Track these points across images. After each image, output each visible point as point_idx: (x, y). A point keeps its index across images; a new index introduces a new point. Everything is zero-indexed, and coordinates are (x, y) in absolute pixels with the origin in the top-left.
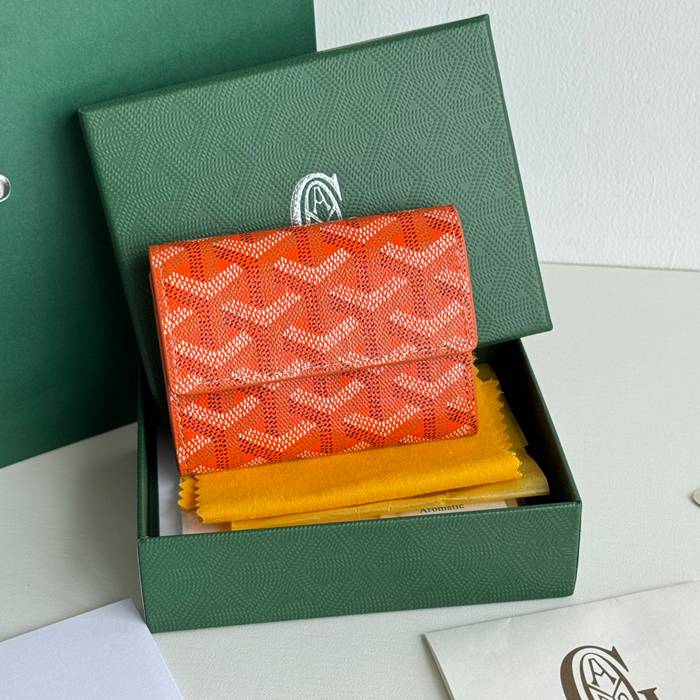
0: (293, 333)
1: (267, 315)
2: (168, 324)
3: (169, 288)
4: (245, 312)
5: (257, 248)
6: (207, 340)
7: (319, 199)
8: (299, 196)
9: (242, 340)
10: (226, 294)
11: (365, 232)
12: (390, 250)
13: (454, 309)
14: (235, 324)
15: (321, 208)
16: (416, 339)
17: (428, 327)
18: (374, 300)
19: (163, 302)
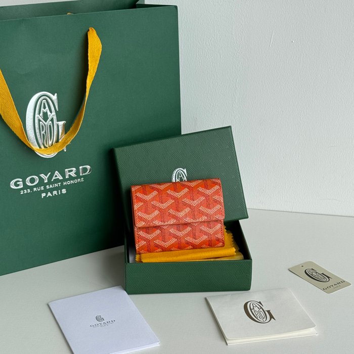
0: (172, 211)
1: (164, 206)
2: (136, 206)
3: (137, 197)
4: (158, 204)
5: (162, 187)
6: (147, 212)
7: (180, 175)
8: (174, 175)
9: (156, 212)
10: (153, 199)
11: (193, 184)
12: (200, 189)
13: (218, 207)
14: (155, 208)
15: (181, 178)
16: (207, 215)
17: (210, 212)
18: (195, 203)
19: (135, 200)
